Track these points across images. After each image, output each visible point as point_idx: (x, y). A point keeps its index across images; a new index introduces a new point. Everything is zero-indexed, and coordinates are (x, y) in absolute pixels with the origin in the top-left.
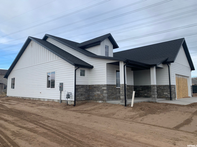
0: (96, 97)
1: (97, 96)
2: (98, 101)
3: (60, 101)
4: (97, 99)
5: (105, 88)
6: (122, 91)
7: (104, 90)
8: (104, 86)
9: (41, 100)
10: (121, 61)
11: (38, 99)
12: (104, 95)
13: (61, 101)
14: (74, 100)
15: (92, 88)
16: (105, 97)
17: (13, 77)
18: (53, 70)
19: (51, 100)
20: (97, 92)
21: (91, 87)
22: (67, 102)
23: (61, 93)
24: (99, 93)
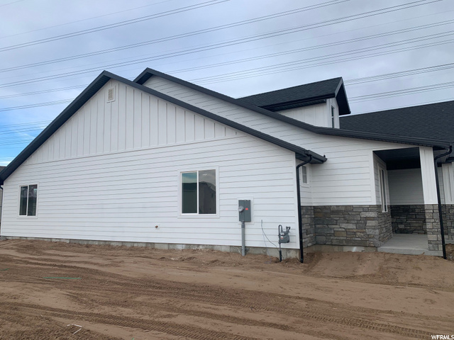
0: (342, 238)
1: (344, 234)
2: (346, 249)
3: (243, 248)
4: (344, 243)
5: (373, 214)
6: (433, 221)
7: (367, 219)
8: (369, 209)
9: (156, 246)
10: (426, 145)
11: (144, 245)
12: (369, 232)
13: (247, 249)
14: (299, 248)
15: (326, 213)
16: (373, 237)
17: (27, 184)
18: (207, 165)
19: (201, 247)
20: (344, 225)
21: (319, 210)
22: (280, 252)
23: (243, 227)
24: (351, 226)
